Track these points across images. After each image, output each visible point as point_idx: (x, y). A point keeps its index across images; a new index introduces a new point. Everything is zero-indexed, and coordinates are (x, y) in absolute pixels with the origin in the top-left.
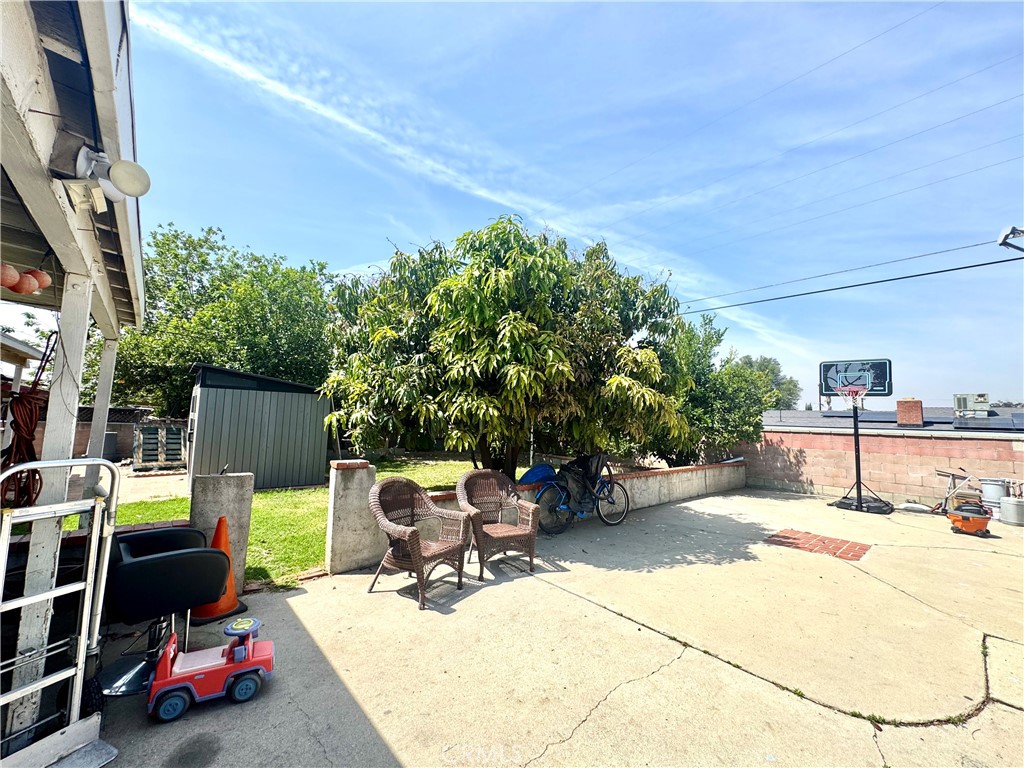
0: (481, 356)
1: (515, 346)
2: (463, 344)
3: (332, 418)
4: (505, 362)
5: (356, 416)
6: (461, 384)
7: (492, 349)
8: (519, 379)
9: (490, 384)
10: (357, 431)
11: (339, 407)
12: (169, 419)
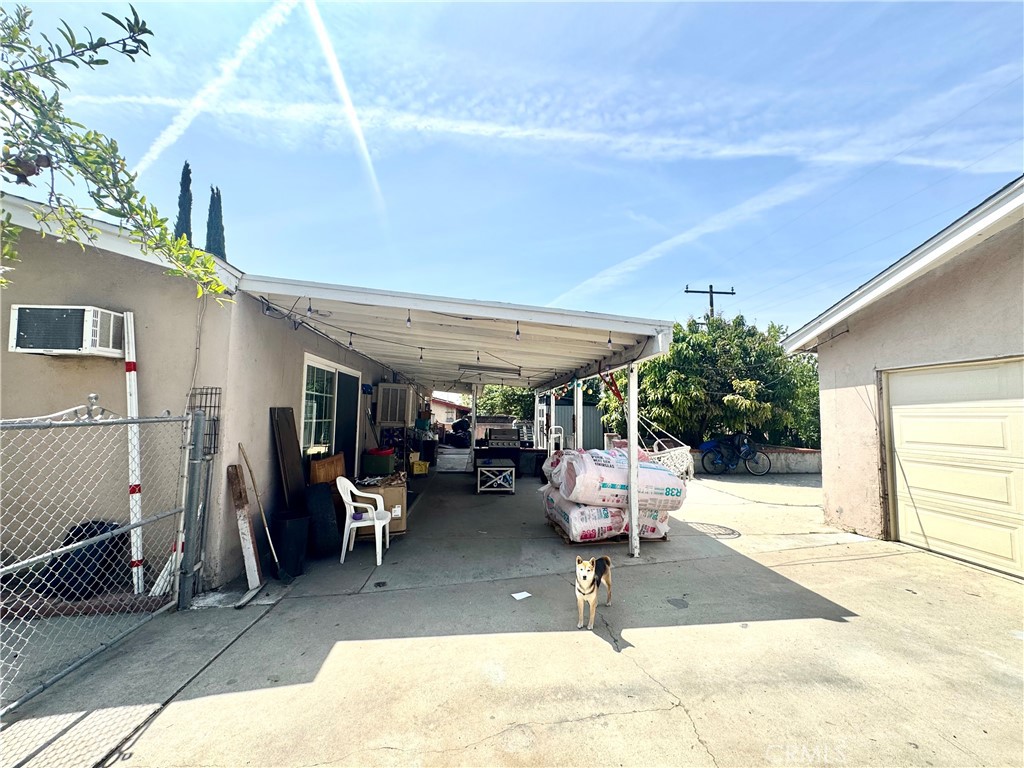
0: (660, 391)
1: (675, 386)
2: (654, 385)
3: (604, 418)
4: (671, 393)
5: (613, 417)
6: (656, 402)
7: (665, 387)
8: (676, 400)
9: (665, 402)
10: (614, 423)
11: (606, 412)
12: (526, 421)
